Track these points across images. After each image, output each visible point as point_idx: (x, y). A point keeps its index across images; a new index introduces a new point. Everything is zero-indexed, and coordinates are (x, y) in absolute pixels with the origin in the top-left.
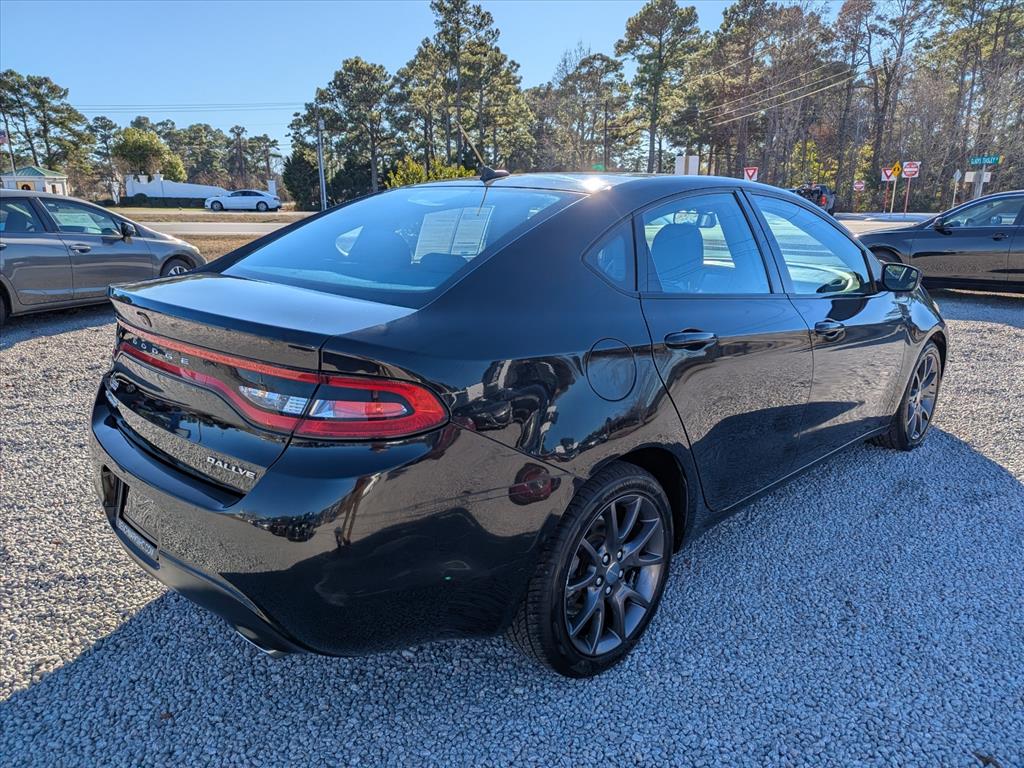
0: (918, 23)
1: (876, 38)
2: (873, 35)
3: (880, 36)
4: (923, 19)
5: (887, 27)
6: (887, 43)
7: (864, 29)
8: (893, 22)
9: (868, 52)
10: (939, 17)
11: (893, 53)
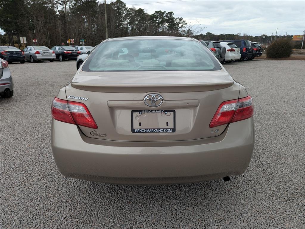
0: (68, 3)
1: (59, 5)
2: (58, 4)
3: (60, 5)
4: (69, 2)
5: (61, 2)
6: (62, 7)
7: (55, 2)
8: (62, 1)
9: (58, 9)
10: (73, 2)
11: (64, 10)
